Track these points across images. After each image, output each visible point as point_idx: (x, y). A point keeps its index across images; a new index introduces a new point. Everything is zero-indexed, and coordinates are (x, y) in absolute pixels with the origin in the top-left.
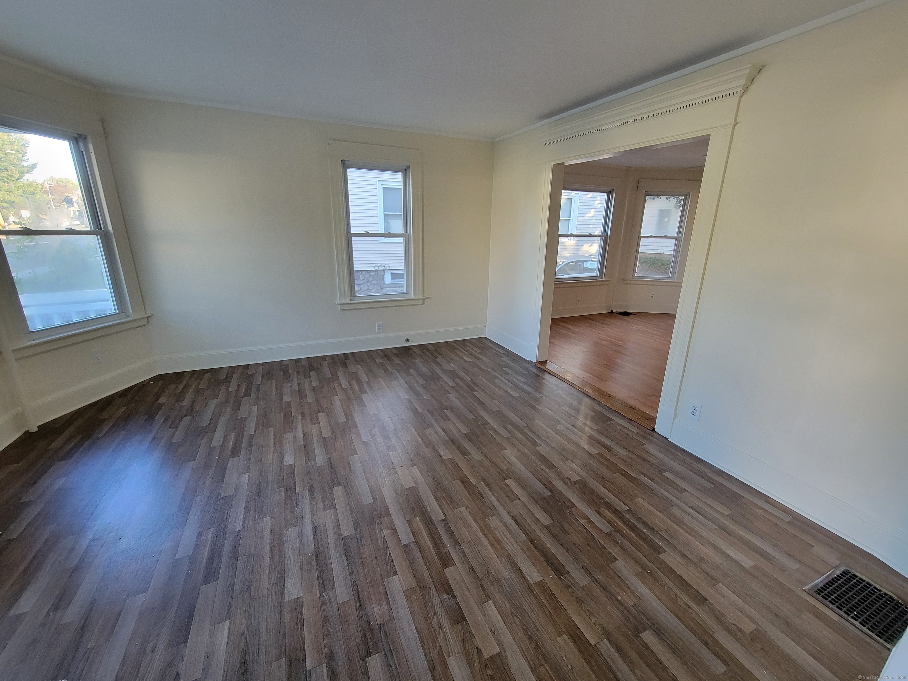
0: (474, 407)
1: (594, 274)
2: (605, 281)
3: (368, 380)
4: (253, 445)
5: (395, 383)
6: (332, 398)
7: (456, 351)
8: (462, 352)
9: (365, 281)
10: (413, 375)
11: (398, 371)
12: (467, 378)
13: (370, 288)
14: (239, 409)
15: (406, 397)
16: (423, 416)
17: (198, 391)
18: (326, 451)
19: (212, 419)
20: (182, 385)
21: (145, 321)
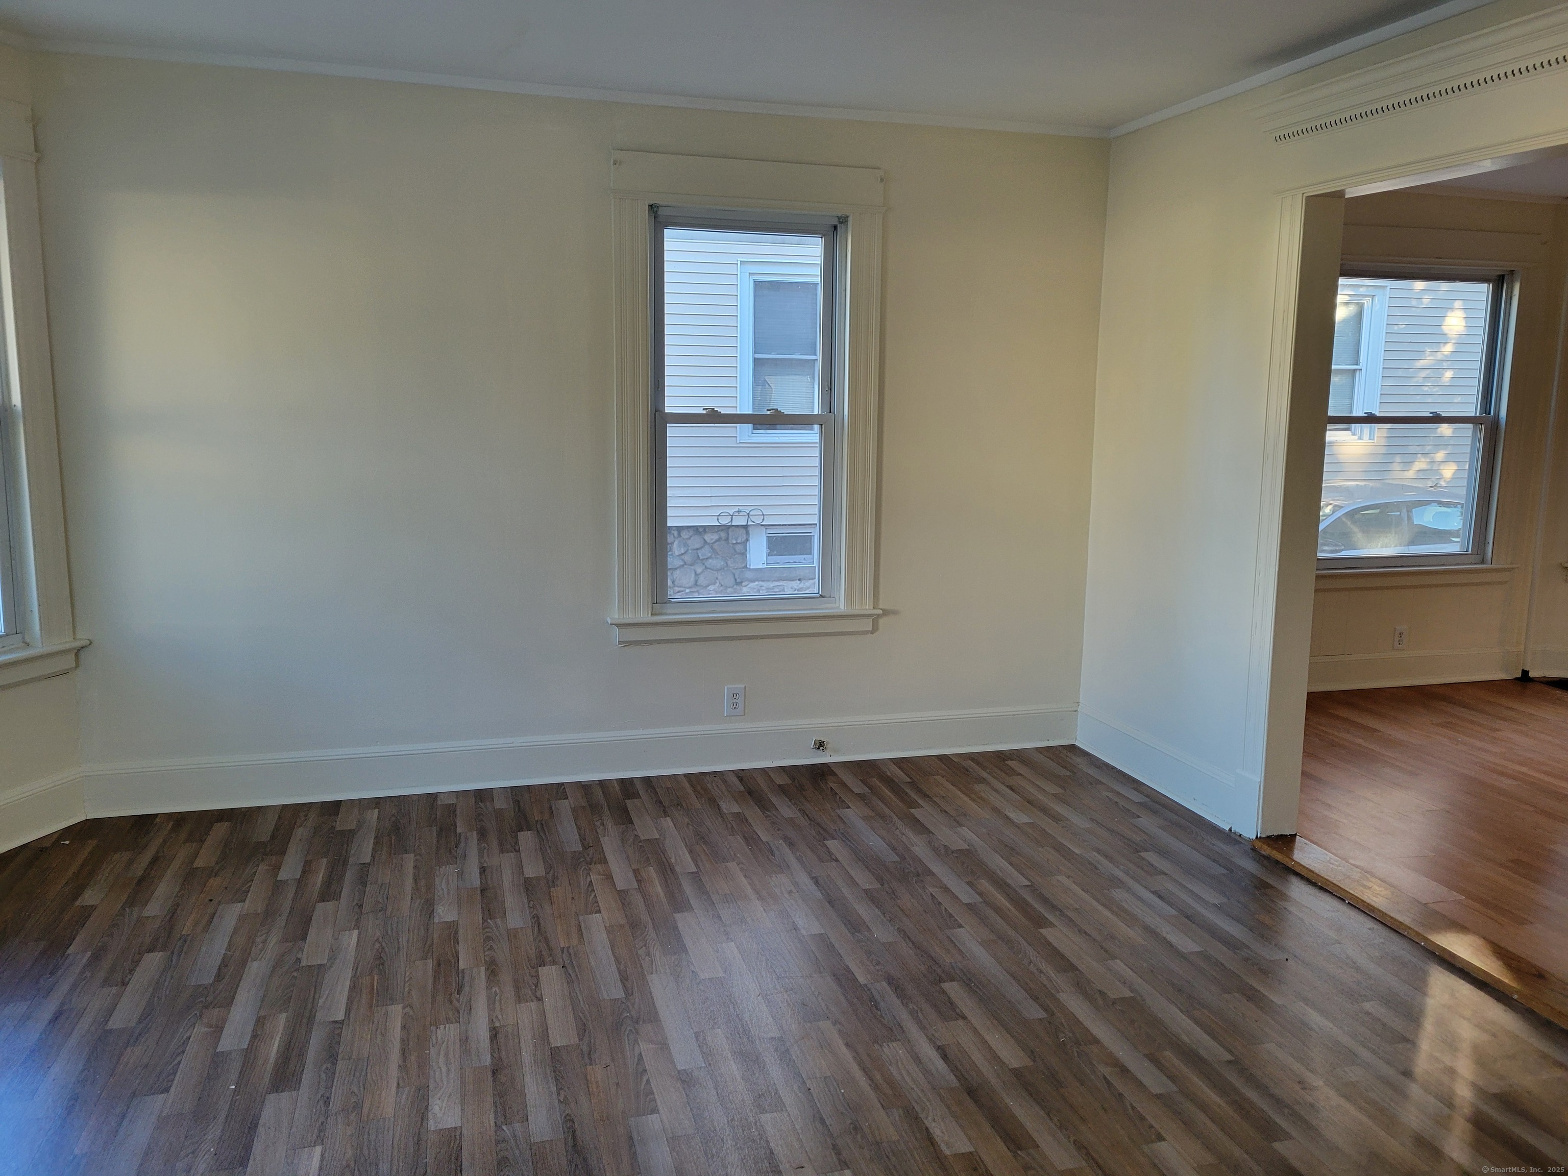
0: (1043, 978)
1: (1453, 547)
2: (1497, 570)
3: (693, 869)
4: (340, 1057)
5: (780, 882)
6: (581, 918)
7: (978, 787)
8: (996, 791)
9: (687, 558)
10: (839, 858)
11: (791, 844)
12: (1017, 880)
13: (702, 580)
14: (304, 938)
15: (816, 929)
16: (872, 999)
17: (190, 876)
18: (559, 1094)
19: (224, 963)
20: (145, 859)
21: (68, 662)
